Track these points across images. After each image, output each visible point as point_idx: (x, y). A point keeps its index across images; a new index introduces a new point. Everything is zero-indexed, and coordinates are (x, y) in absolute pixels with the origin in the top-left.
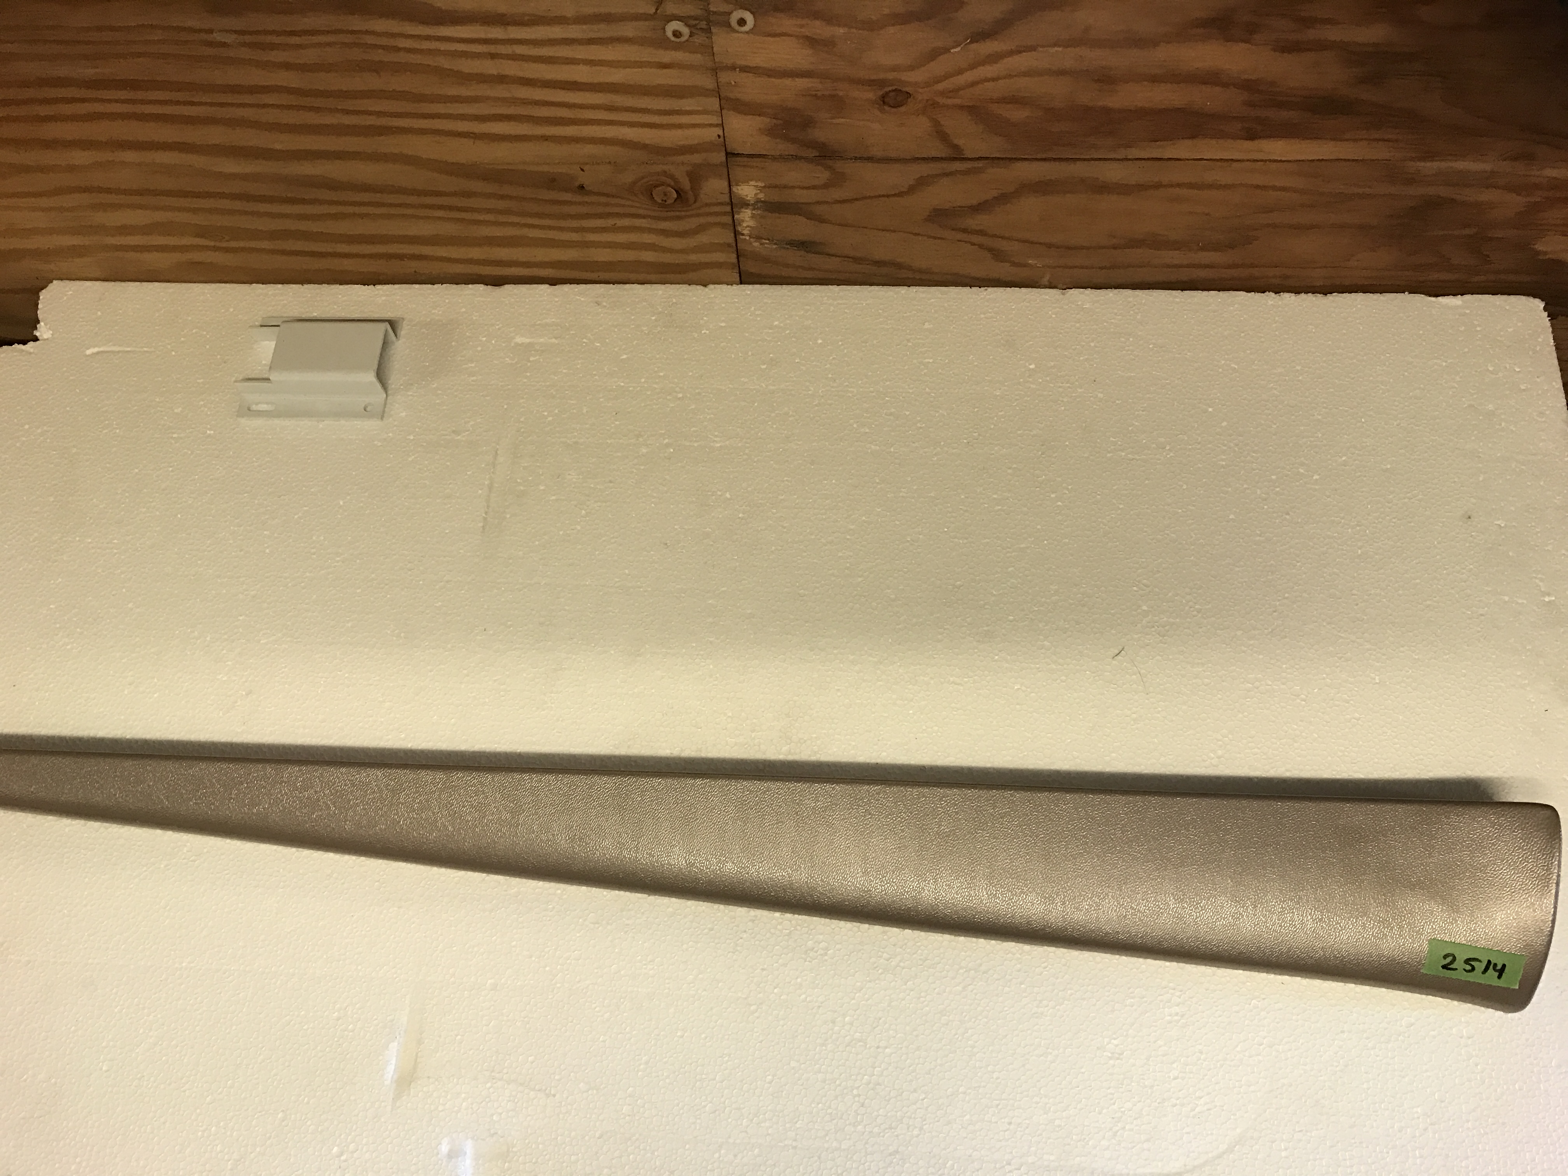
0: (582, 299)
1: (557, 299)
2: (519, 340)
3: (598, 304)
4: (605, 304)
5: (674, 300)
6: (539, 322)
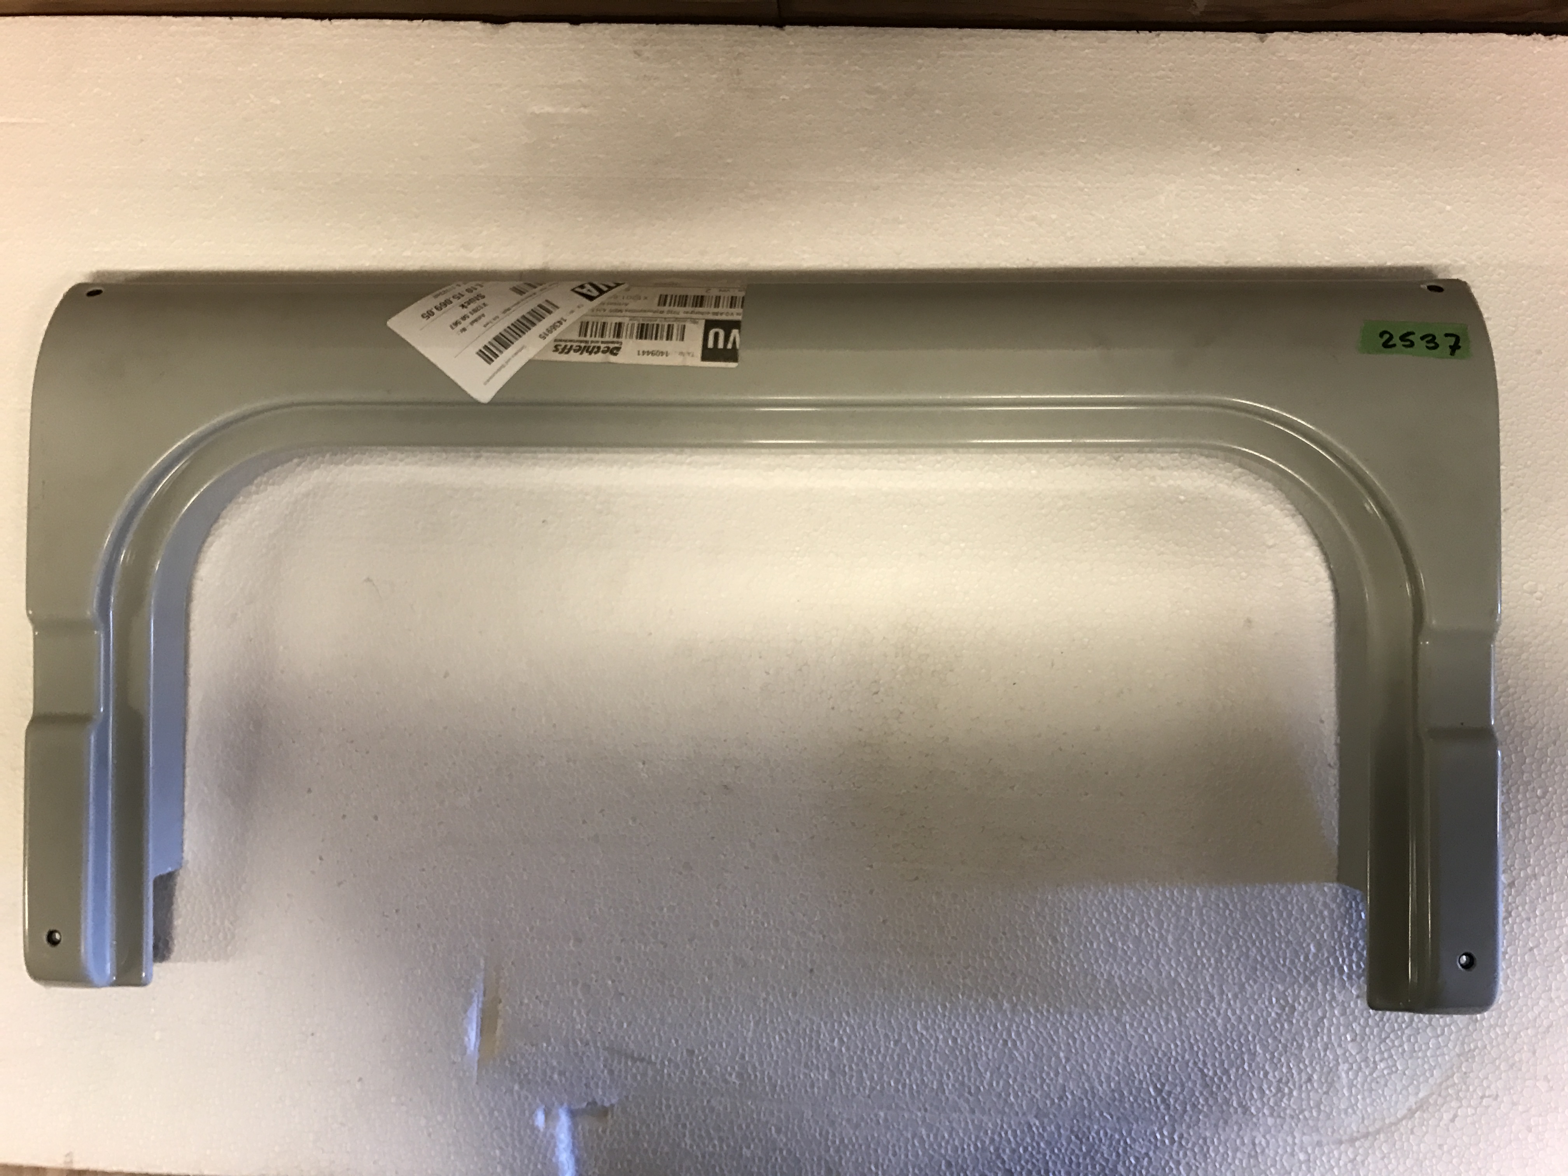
0: (617, 47)
1: (582, 47)
2: (536, 109)
3: (637, 53)
4: (646, 54)
6: (560, 82)
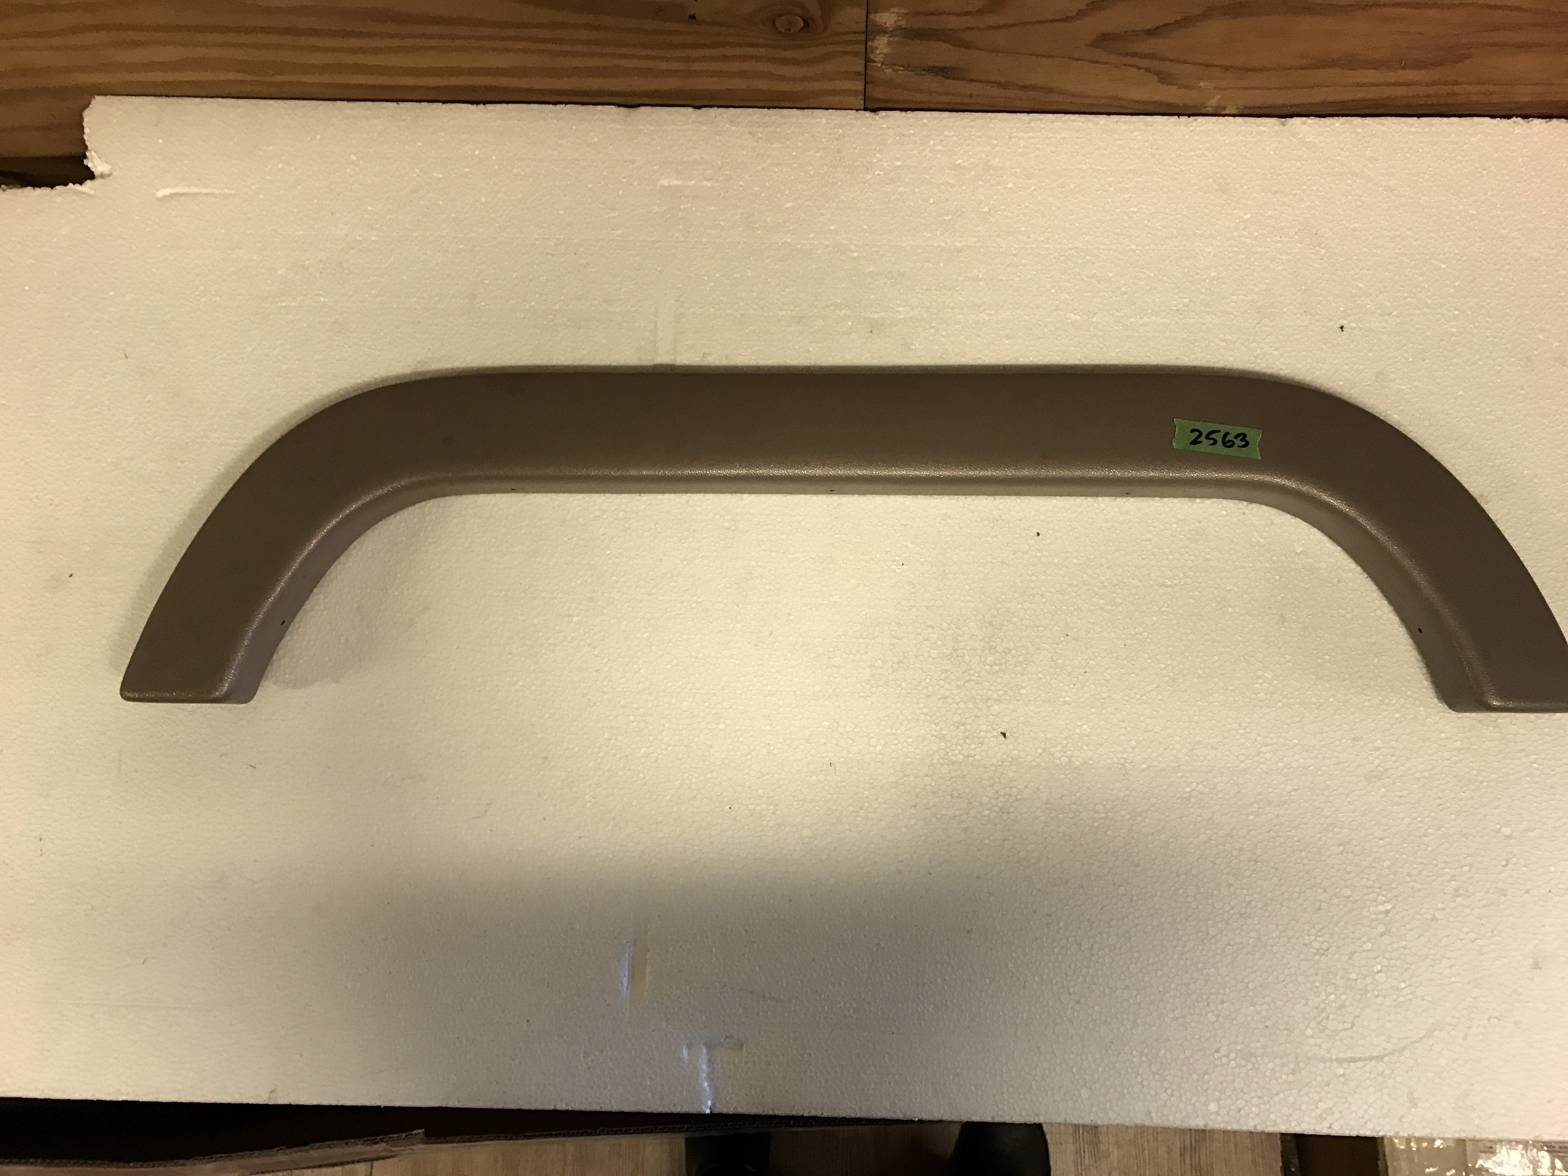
0: (734, 128)
1: (704, 127)
2: (665, 182)
3: (752, 134)
5: (841, 131)
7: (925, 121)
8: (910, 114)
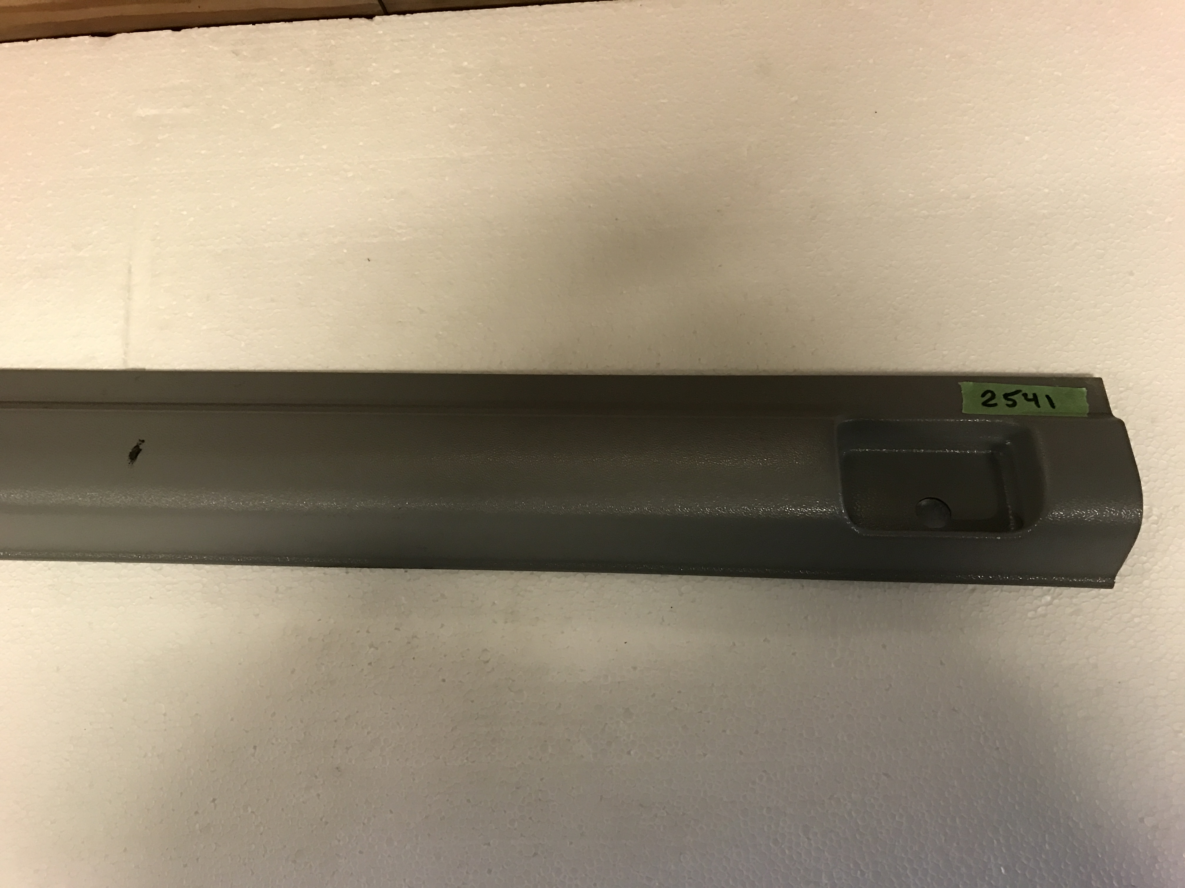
5: (333, 42)
7: (426, 23)
8: (408, 17)
